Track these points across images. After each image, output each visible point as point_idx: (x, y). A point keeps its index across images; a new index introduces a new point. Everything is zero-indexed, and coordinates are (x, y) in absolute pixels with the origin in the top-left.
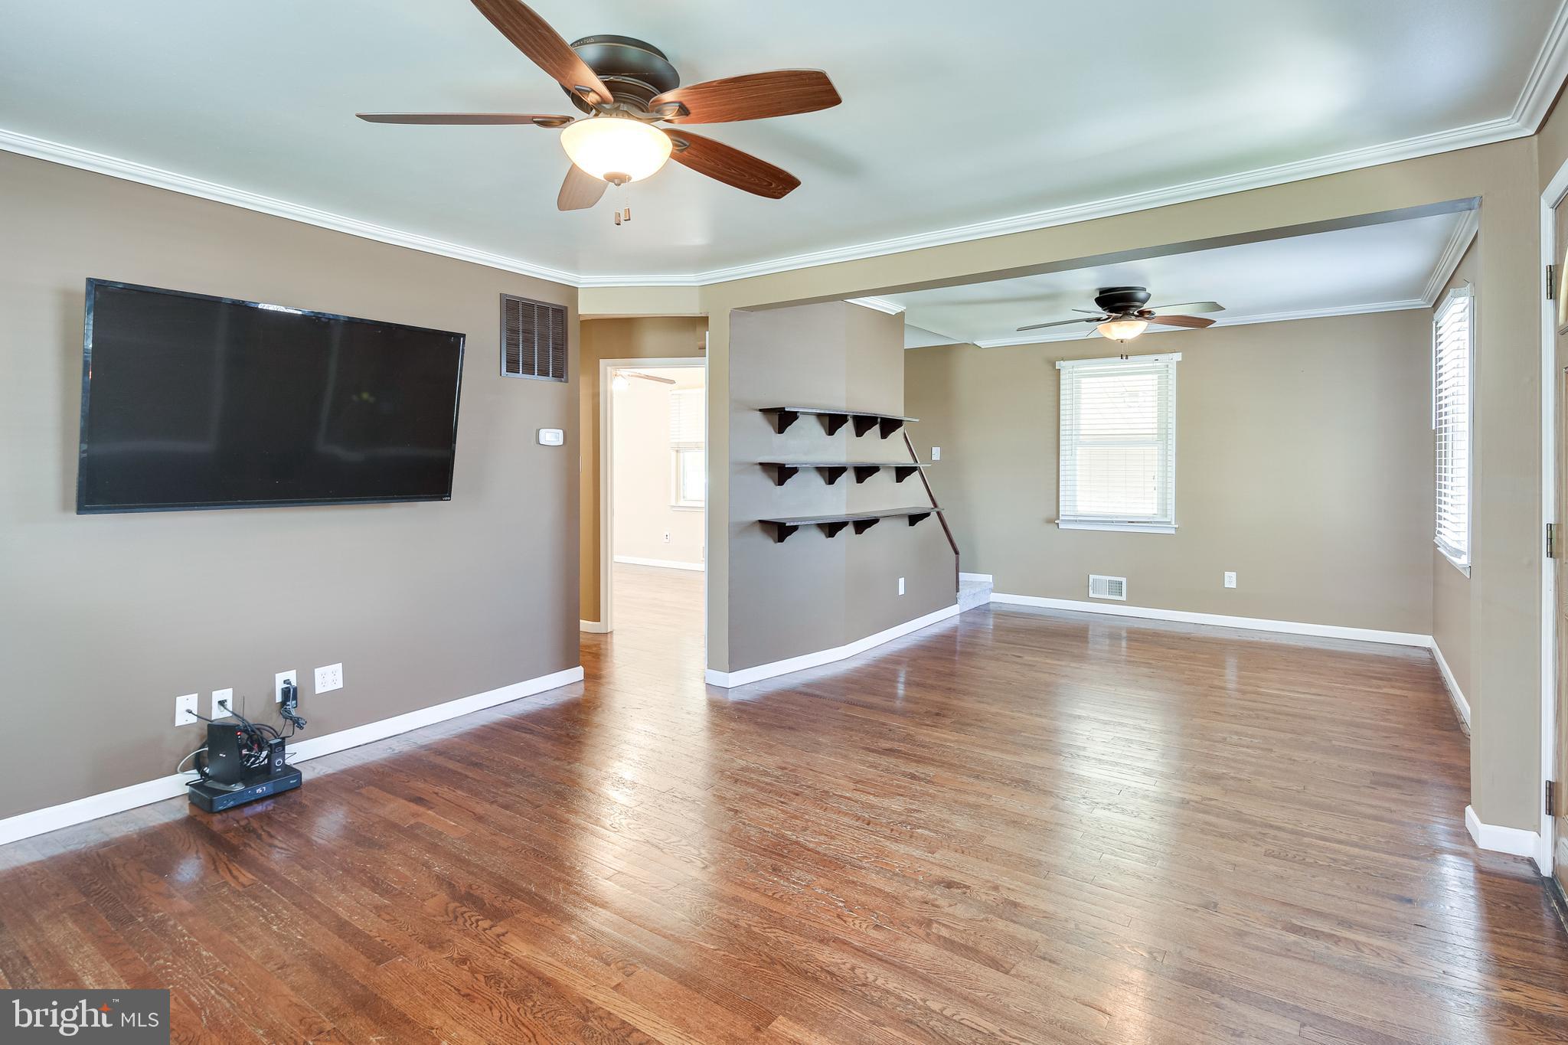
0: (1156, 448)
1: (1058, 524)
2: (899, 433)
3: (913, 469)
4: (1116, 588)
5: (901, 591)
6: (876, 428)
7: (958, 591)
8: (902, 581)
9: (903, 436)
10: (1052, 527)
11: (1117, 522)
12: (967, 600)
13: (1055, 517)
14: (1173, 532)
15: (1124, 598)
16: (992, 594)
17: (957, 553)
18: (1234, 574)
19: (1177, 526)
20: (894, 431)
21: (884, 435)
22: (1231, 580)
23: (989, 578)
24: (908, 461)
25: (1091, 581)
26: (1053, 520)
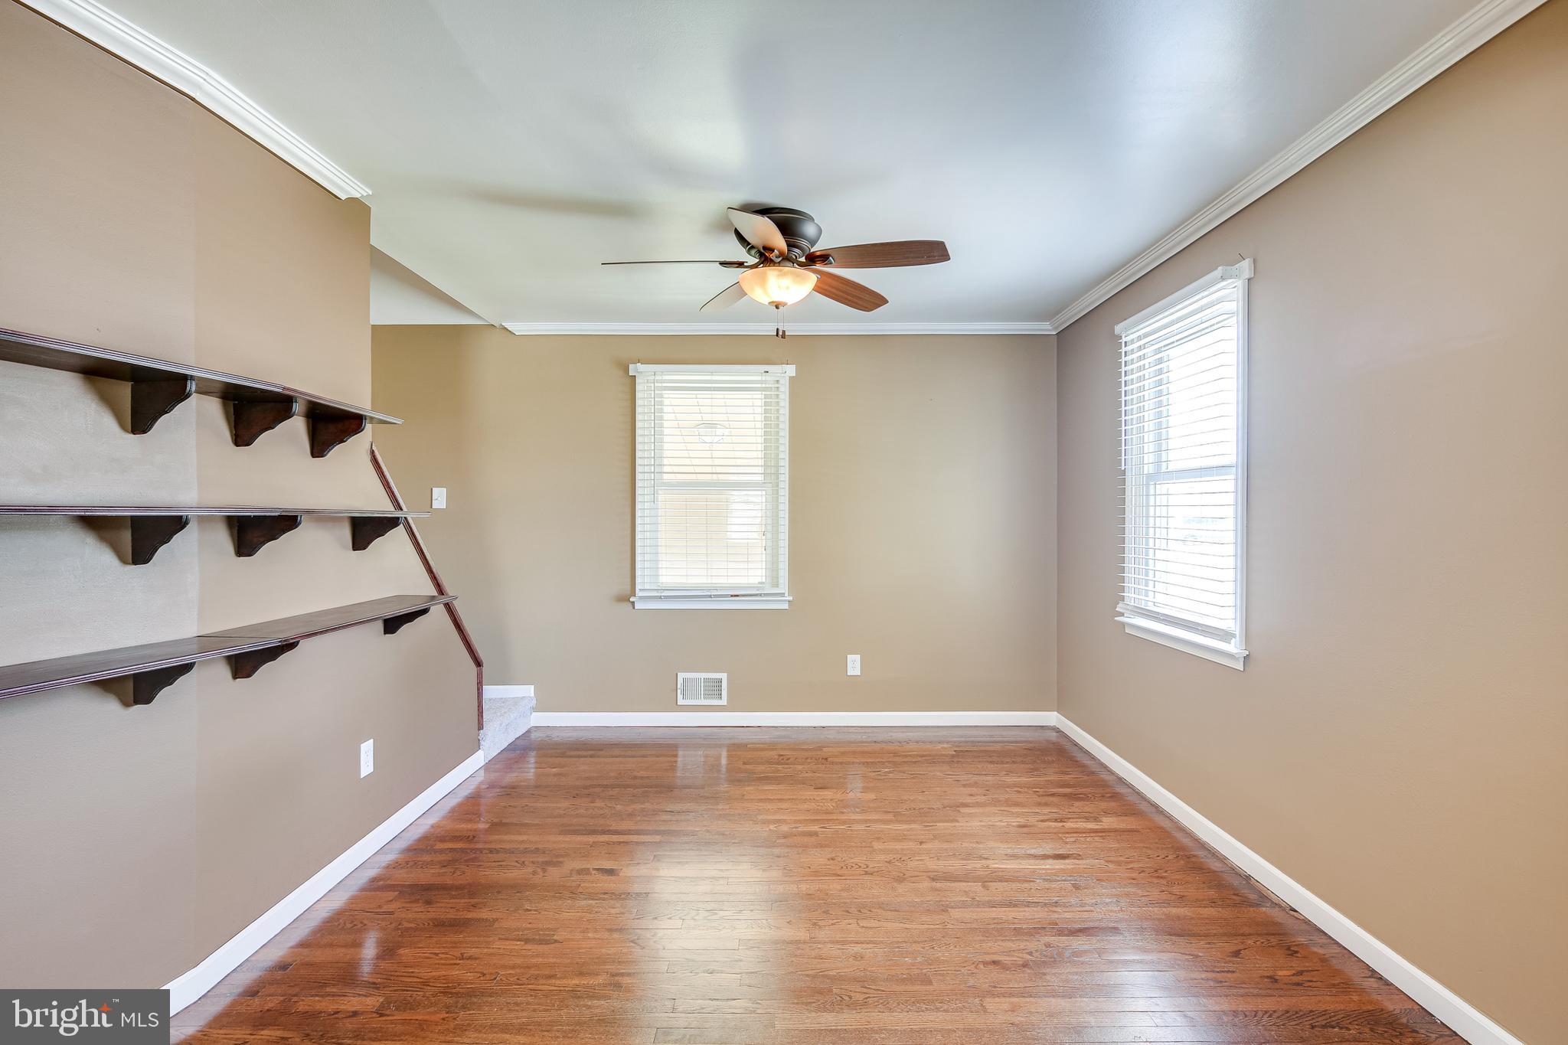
0: (764, 493)
1: (633, 603)
2: (357, 446)
3: (393, 522)
4: (715, 688)
5: (367, 767)
6: (296, 426)
7: (480, 727)
8: (367, 749)
9: (367, 458)
10: (626, 606)
11: (716, 596)
12: (496, 739)
13: (629, 593)
14: (786, 606)
15: (724, 702)
16: (534, 714)
17: (478, 663)
18: (858, 657)
19: (791, 598)
20: (342, 441)
21: (319, 447)
22: (854, 665)
23: (529, 691)
24: (378, 505)
25: (680, 681)
26: (626, 597)
